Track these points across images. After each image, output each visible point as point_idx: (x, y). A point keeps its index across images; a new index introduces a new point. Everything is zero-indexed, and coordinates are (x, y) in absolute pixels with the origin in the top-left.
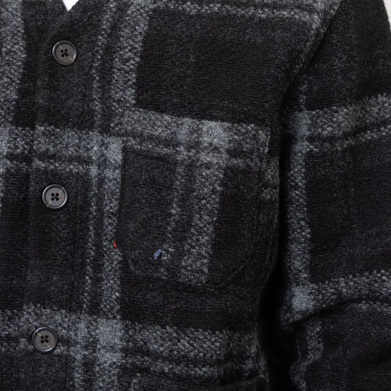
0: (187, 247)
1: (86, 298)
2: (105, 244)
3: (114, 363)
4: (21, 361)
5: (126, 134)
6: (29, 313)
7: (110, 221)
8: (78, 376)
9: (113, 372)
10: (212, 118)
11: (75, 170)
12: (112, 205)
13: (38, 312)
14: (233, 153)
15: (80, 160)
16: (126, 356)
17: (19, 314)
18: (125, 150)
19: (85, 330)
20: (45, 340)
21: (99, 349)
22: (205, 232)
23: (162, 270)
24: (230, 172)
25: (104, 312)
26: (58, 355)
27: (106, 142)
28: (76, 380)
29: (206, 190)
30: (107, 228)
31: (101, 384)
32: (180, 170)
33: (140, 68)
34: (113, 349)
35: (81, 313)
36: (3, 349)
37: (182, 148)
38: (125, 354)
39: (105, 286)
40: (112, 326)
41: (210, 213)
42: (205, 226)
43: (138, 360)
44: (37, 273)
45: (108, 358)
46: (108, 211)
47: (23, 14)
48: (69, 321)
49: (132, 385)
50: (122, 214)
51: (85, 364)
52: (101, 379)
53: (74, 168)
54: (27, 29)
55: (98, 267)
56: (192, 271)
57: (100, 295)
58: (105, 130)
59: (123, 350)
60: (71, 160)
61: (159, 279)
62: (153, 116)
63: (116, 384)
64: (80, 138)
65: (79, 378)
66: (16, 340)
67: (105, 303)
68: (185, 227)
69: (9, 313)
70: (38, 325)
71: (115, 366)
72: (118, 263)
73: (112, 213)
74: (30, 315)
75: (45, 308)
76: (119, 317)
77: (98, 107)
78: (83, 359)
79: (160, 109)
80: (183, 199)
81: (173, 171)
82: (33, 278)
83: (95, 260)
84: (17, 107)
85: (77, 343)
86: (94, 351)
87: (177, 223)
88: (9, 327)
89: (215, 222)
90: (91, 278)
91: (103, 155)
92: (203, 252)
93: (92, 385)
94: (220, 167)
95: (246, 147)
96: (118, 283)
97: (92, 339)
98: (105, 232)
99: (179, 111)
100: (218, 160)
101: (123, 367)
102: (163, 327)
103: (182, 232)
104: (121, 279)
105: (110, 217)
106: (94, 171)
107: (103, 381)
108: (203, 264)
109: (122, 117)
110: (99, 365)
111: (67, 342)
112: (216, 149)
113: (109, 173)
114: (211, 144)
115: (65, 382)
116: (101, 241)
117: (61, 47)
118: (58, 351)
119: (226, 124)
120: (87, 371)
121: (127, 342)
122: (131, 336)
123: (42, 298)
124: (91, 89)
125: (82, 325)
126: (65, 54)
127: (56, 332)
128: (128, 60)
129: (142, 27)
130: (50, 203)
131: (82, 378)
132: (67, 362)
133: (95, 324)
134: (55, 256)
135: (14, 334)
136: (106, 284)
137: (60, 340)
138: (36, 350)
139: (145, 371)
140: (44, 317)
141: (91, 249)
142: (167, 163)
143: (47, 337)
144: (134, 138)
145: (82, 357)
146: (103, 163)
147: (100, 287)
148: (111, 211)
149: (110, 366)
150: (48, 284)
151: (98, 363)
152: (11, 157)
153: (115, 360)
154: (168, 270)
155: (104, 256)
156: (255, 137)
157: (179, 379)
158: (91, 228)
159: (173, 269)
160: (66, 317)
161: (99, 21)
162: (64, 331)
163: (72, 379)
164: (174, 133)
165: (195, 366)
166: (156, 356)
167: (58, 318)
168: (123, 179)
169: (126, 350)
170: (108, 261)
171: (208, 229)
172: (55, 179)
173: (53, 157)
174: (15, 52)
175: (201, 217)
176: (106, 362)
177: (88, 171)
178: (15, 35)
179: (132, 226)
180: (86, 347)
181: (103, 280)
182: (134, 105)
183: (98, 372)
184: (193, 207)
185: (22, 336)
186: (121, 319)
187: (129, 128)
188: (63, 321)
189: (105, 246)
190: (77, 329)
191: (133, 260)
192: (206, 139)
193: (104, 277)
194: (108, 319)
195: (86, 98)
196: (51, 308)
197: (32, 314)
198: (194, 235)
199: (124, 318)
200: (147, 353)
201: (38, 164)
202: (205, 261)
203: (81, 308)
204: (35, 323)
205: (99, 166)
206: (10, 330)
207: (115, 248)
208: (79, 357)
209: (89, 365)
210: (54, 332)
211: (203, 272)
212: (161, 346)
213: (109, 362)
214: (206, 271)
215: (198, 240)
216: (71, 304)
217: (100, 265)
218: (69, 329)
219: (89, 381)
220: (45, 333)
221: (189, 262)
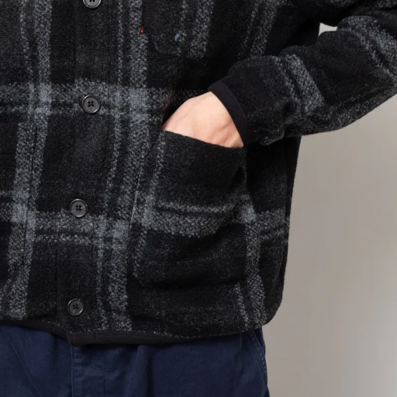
0: (194, 33)
1: (120, 74)
2: (131, 32)
3: (144, 121)
4: (76, 120)
6: (80, 85)
7: (136, 14)
8: (117, 130)
9: (144, 127)
12: (137, 2)
13: (86, 84)
16: (152, 115)
17: (71, 87)
19: (120, 97)
20: (91, 104)
21: (132, 111)
22: (205, 22)
23: (179, 49)
25: (133, 83)
26: (102, 116)
28: (116, 133)
30: (134, 20)
31: (135, 136)
34: (141, 111)
35: (117, 84)
36: (61, 112)
38: (151, 114)
39: (133, 64)
40: (139, 94)
41: (209, 8)
42: (205, 18)
44: (83, 55)
45: (139, 118)
46: (133, 6)
48: (109, 90)
51: (122, 122)
52: (135, 132)
55: (126, 50)
56: (197, 50)
57: (129, 71)
59: (149, 111)
61: (175, 56)
63: (148, 136)
65: (118, 131)
66: (71, 106)
67: (133, 77)
69: (64, 86)
70: (86, 94)
71: (144, 123)
72: (145, 45)
73: (137, 8)
74: (80, 86)
75: (90, 81)
76: (145, 86)
78: (120, 118)
82: (81, 59)
83: (124, 45)
85: (115, 107)
86: (128, 113)
87: (187, 15)
88: (65, 97)
89: (212, 14)
90: (122, 59)
92: (204, 37)
93: (127, 136)
96: (145, 60)
97: (125, 104)
98: (131, 23)
103: (190, 22)
104: (148, 57)
105: (135, 11)
107: (137, 133)
108: (203, 45)
110: (133, 122)
111: (108, 106)
115: (108, 135)
116: (128, 31)
118: (102, 112)
120: (124, 127)
121: (152, 105)
122: (154, 100)
123: (89, 74)
125: (118, 94)
127: (99, 99)
130: (89, 4)
131: (120, 131)
132: (109, 120)
133: (127, 93)
134: (95, 43)
135: (68, 102)
136: (134, 62)
137: (103, 105)
140: (90, 88)
141: (121, 37)
143: (93, 102)
145: (120, 116)
147: (130, 65)
148: (136, 6)
149: (141, 123)
150: (92, 64)
151: (132, 121)
153: (144, 119)
154: (182, 48)
155: (131, 42)
158: (120, 22)
159: (186, 48)
160: (106, 87)
162: (105, 98)
163: (113, 132)
167: (100, 88)
169: (151, 111)
170: (134, 45)
171: (207, 20)
175: (203, 11)
176: (137, 121)
179: (156, 16)
180: (122, 110)
181: (131, 59)
183: (132, 127)
184: (197, 4)
185: (75, 102)
186: (146, 88)
188: (104, 91)
189: (132, 34)
190: (114, 96)
191: (158, 42)
193: (132, 58)
194: (136, 88)
196: (95, 81)
197: (82, 85)
198: (198, 24)
199: (149, 86)
202: (205, 43)
203: (117, 81)
204: (84, 92)
206: (66, 99)
207: (141, 33)
208: (117, 117)
209: (125, 122)
210: (98, 99)
211: (203, 50)
213: (140, 120)
215: (201, 28)
216: (109, 78)
217: (127, 49)
218: (109, 96)
219: (126, 134)
220: (91, 99)
221: (196, 43)
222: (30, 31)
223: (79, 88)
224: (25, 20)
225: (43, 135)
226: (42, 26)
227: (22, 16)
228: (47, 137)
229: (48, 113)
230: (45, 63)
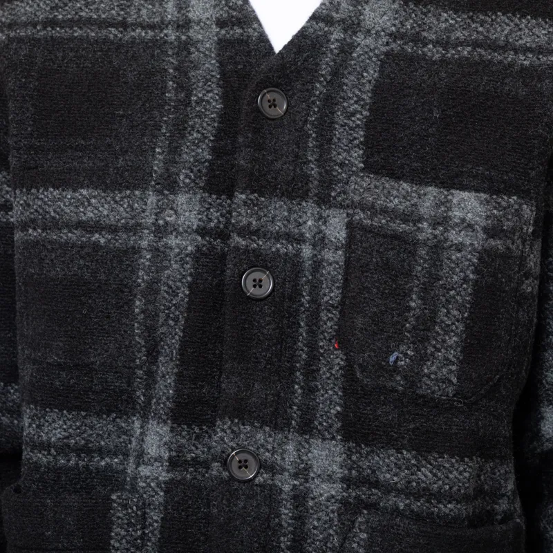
0: (430, 350)
1: (295, 412)
2: (321, 344)
3: (333, 497)
4: (213, 491)
5: (353, 205)
6: (223, 430)
7: (330, 315)
8: (286, 511)
9: (331, 508)
10: (463, 188)
11: (283, 251)
12: (332, 295)
13: (235, 429)
14: (491, 232)
15: (290, 238)
16: (349, 487)
17: (210, 431)
18: (350, 226)
19: (294, 453)
20: (243, 465)
21: (313, 479)
22: (452, 331)
23: (398, 378)
24: (486, 256)
25: (319, 431)
26: (260, 485)
27: (325, 215)
28: (283, 516)
29: (455, 277)
30: (326, 324)
31: (316, 523)
32: (422, 252)
33: (369, 125)
34: (330, 478)
35: (289, 431)
36: (188, 476)
37: (425, 225)
38: (347, 485)
39: (321, 398)
40: (329, 450)
41: (461, 308)
42: (453, 324)
43: (363, 493)
44: (234, 379)
45: (325, 490)
46: (327, 302)
47: (218, 55)
48: (274, 441)
49: (357, 525)
50: (346, 307)
51: (295, 497)
52: (315, 516)
53: (281, 247)
54: (223, 74)
55: (311, 372)
56: (437, 380)
57: (314, 409)
58: (324, 200)
59: (344, 480)
60: (278, 237)
61: (394, 390)
62: (388, 183)
63: (336, 523)
64: (289, 210)
65: (287, 514)
66: (206, 465)
67: (320, 420)
68: (427, 323)
69: (197, 430)
70: (234, 445)
71: (333, 500)
72: (340, 368)
73: (332, 306)
74: (226, 432)
75: (243, 425)
76: (339, 437)
77: (314, 170)
78: (292, 490)
79: (396, 175)
80: (426, 289)
81: (413, 254)
82: (230, 386)
83: (308, 364)
84: (211, 169)
85: (283, 470)
86: (307, 481)
87: (417, 319)
88: (197, 448)
89: (467, 318)
90: (302, 388)
91: (321, 232)
92: (451, 357)
93: (304, 524)
94: (475, 250)
95: (507, 225)
96: (340, 393)
97: (303, 466)
98: (322, 329)
99: (420, 177)
100: (473, 241)
101: (344, 503)
102: (399, 451)
103: (424, 330)
104: (344, 389)
105: (328, 310)
106: (307, 251)
107: (319, 519)
108: (451, 371)
109: (347, 183)
110: (313, 499)
111: (271, 468)
112: (470, 226)
113: (328, 255)
114: (463, 220)
115: (268, 519)
116: (316, 341)
117: (268, 96)
118: (260, 479)
119: (483, 196)
120: (297, 507)
121: (350, 469)
122: (354, 462)
123: (241, 412)
124: (306, 148)
125: (290, 447)
126: (273, 104)
127: (258, 455)
128: (353, 114)
129: (372, 74)
130: (251, 291)
131: (290, 514)
132: (271, 494)
133: (307, 446)
134: (257, 359)
135: (203, 457)
136: (323, 395)
137: (263, 466)
138: (232, 478)
139: (372, 507)
140: (242, 436)
141: (302, 350)
142: (405, 243)
143: (246, 461)
144: (363, 210)
145: (291, 487)
146: (320, 241)
147: (314, 399)
148: (331, 302)
149: (328, 500)
150: (248, 394)
151: (312, 495)
152: (202, 231)
153: (333, 493)
154: (405, 378)
155: (320, 360)
156: (518, 213)
157: (417, 517)
158: (302, 324)
159: (413, 378)
160: (270, 436)
161: (317, 64)
162: (267, 454)
163: (278, 515)
164: (415, 205)
165: (439, 502)
166: (388, 489)
167: (260, 436)
168: (348, 262)
169: (348, 480)
170: (326, 366)
171: (457, 328)
172: (258, 261)
173: (256, 232)
174: (208, 102)
175: (448, 312)
176: (321, 495)
177: (299, 252)
178: (208, 80)
179: (359, 322)
180: (296, 476)
181: (318, 390)
182: (363, 170)
183: (312, 508)
184: (438, 300)
185: (215, 459)
186: (342, 440)
187: (357, 198)
188: (267, 441)
189: (322, 347)
190: (284, 451)
191: (360, 366)
192: (457, 214)
193: (320, 387)
194: (324, 439)
195: (299, 160)
196: (252, 425)
197: (228, 431)
198: (439, 334)
199: (346, 439)
200: (376, 484)
201: (238, 240)
202: (454, 368)
203: (289, 425)
204: (231, 444)
205: (314, 246)
206: (198, 452)
207: (336, 349)
208: (287, 488)
209: (300, 498)
210: (255, 456)
211: (450, 381)
212: (396, 475)
213: (326, 495)
214: (455, 380)
215: (444, 341)
216: (276, 420)
217: (314, 371)
218: (274, 452)
219: (300, 519)
220: (244, 456)
221: (433, 368)
222: (150, 330)
223: (223, 435)
224: (143, 312)
225: (155, 516)
226: (171, 323)
227: (138, 303)
228: (162, 519)
229: (164, 476)
230: (166, 387)
